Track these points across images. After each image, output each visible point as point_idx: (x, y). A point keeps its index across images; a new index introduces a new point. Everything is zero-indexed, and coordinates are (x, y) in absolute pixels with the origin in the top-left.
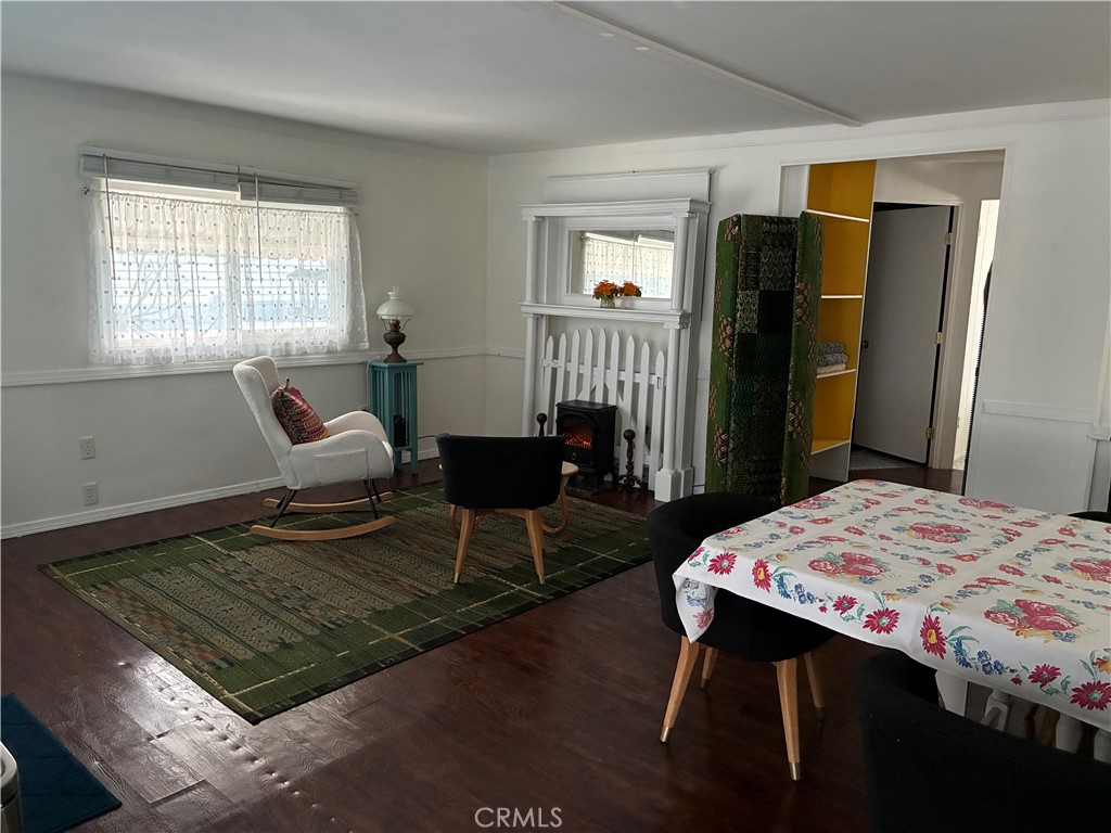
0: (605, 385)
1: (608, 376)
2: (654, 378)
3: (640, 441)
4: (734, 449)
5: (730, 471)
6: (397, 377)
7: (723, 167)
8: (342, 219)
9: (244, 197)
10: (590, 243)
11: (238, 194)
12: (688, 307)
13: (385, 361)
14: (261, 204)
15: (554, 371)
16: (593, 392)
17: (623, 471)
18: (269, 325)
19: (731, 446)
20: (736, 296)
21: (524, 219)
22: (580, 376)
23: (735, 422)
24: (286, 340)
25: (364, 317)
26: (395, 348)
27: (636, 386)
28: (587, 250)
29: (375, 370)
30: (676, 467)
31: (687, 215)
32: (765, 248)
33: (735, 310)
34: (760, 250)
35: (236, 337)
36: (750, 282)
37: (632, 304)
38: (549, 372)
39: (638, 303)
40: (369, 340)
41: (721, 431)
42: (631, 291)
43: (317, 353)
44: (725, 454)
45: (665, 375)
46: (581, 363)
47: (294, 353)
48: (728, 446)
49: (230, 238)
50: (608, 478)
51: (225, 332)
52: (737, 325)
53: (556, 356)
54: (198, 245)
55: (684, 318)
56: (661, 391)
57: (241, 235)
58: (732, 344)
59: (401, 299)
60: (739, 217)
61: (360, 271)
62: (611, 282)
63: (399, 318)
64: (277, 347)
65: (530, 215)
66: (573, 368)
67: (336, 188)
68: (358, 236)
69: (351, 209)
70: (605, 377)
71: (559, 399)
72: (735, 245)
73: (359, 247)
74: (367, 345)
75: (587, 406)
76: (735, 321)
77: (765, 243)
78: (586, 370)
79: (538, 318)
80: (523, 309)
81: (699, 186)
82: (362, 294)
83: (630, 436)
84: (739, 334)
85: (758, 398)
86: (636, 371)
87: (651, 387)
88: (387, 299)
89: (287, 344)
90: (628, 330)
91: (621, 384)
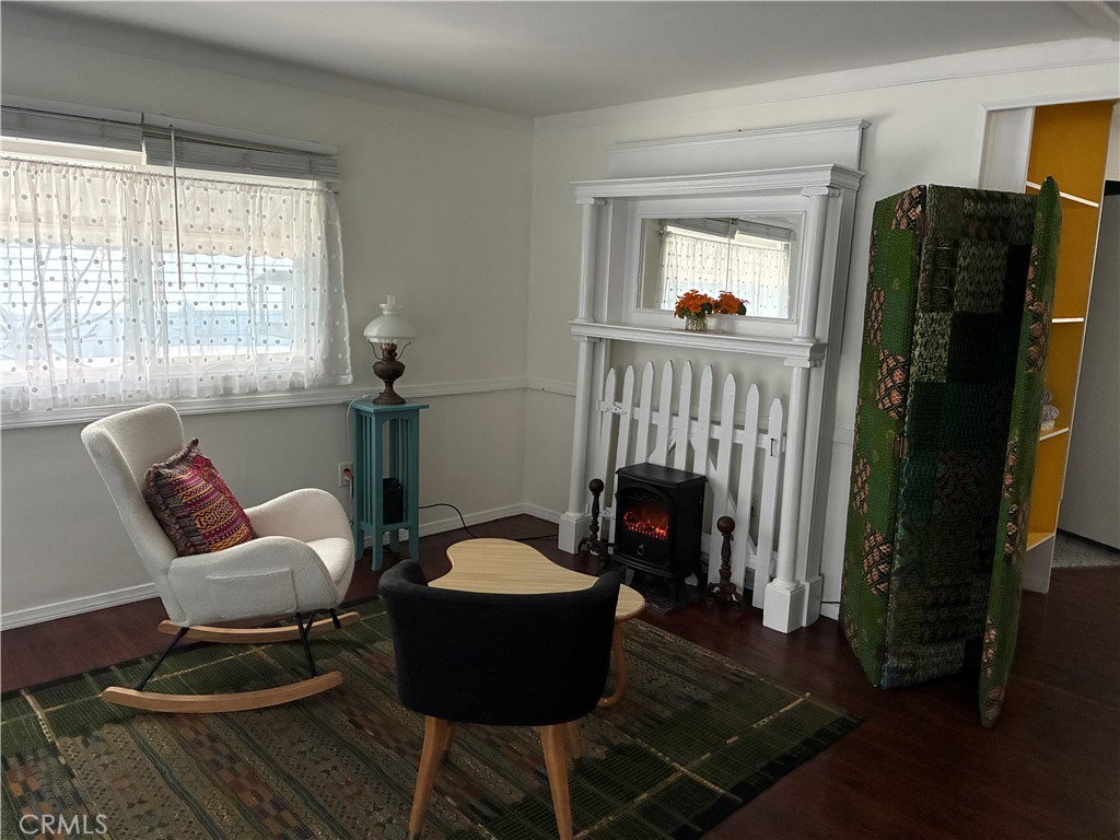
0: (689, 442)
1: (694, 430)
2: (766, 440)
3: (741, 534)
4: (901, 570)
5: (892, 605)
6: (394, 424)
7: (883, 117)
8: (314, 198)
9: (152, 160)
10: (672, 239)
11: (144, 155)
12: (823, 333)
13: (375, 402)
14: (181, 172)
15: (616, 418)
16: (671, 452)
17: (714, 575)
18: (195, 351)
19: (897, 565)
20: (914, 321)
21: (578, 202)
22: (653, 429)
23: (905, 527)
24: (224, 372)
25: (346, 339)
26: (389, 384)
27: (736, 450)
28: (668, 249)
29: (360, 417)
30: (797, 577)
31: (826, 191)
32: (965, 242)
33: (910, 344)
34: (956, 244)
35: (141, 369)
36: (938, 297)
37: (733, 325)
38: (608, 419)
39: (741, 324)
40: (353, 372)
41: (879, 539)
42: (731, 306)
43: (272, 391)
44: (884, 577)
45: (785, 435)
46: (655, 409)
47: (236, 391)
48: (891, 563)
49: (132, 222)
50: (692, 581)
51: (119, 360)
52: (912, 369)
53: (619, 397)
54: (74, 232)
55: (817, 351)
56: (776, 461)
57: (148, 218)
58: (904, 400)
59: (397, 314)
60: (922, 189)
61: (342, 273)
62: (701, 293)
63: (395, 342)
64: (207, 382)
65: (586, 196)
66: (643, 415)
67: (307, 153)
68: (338, 224)
69: (328, 185)
70: (689, 432)
71: (621, 463)
72: (915, 236)
73: (339, 239)
74: (349, 379)
75: (661, 477)
76: (909, 362)
77: (965, 234)
78: (662, 419)
79: (594, 343)
80: (575, 330)
81: (844, 147)
82: (344, 306)
83: (728, 527)
84: (916, 384)
85: (943, 488)
86: (738, 426)
87: (759, 453)
88: (379, 313)
89: (226, 378)
90: (725, 365)
91: (713, 445)
